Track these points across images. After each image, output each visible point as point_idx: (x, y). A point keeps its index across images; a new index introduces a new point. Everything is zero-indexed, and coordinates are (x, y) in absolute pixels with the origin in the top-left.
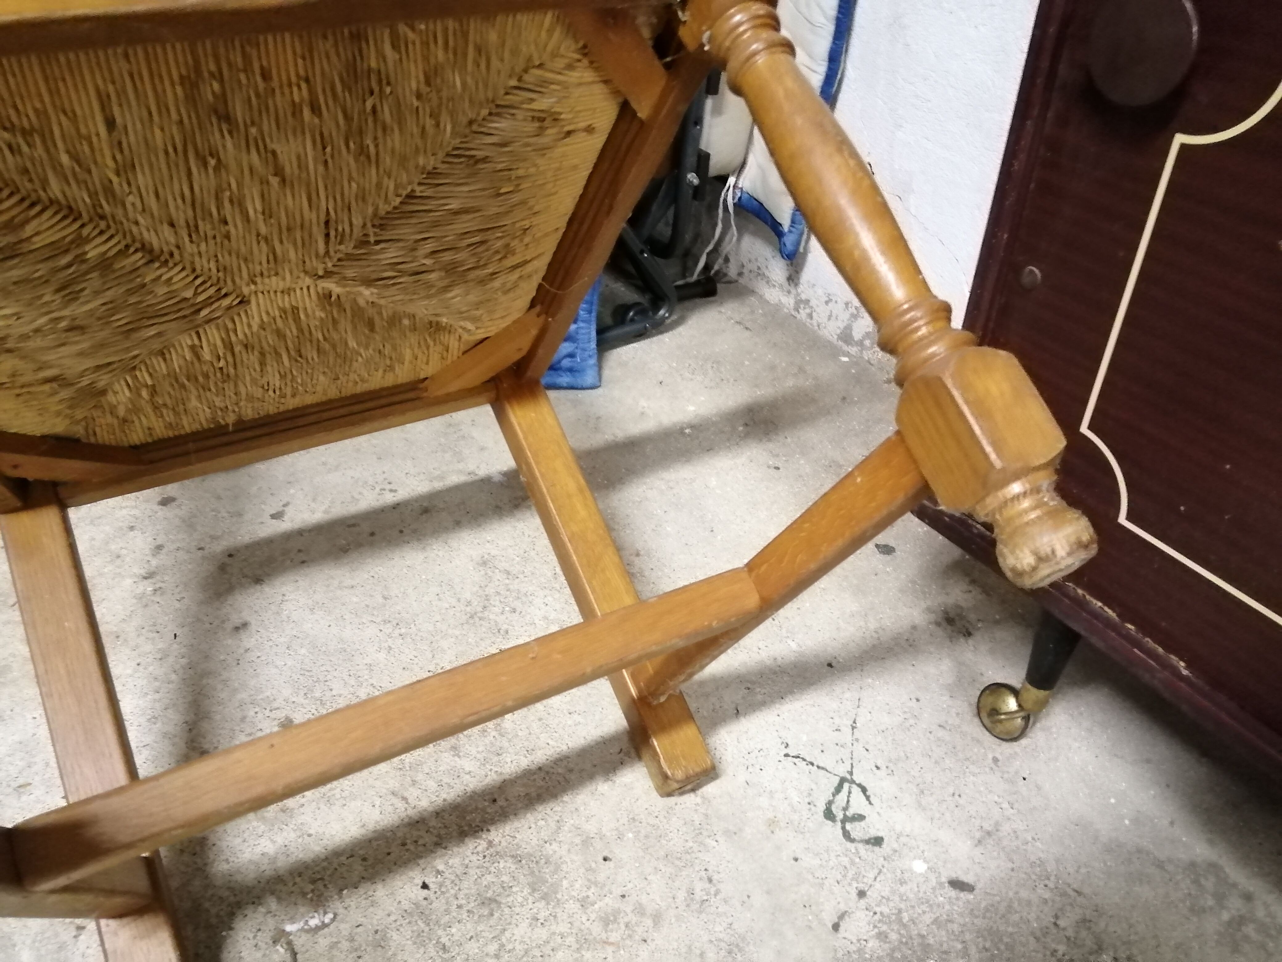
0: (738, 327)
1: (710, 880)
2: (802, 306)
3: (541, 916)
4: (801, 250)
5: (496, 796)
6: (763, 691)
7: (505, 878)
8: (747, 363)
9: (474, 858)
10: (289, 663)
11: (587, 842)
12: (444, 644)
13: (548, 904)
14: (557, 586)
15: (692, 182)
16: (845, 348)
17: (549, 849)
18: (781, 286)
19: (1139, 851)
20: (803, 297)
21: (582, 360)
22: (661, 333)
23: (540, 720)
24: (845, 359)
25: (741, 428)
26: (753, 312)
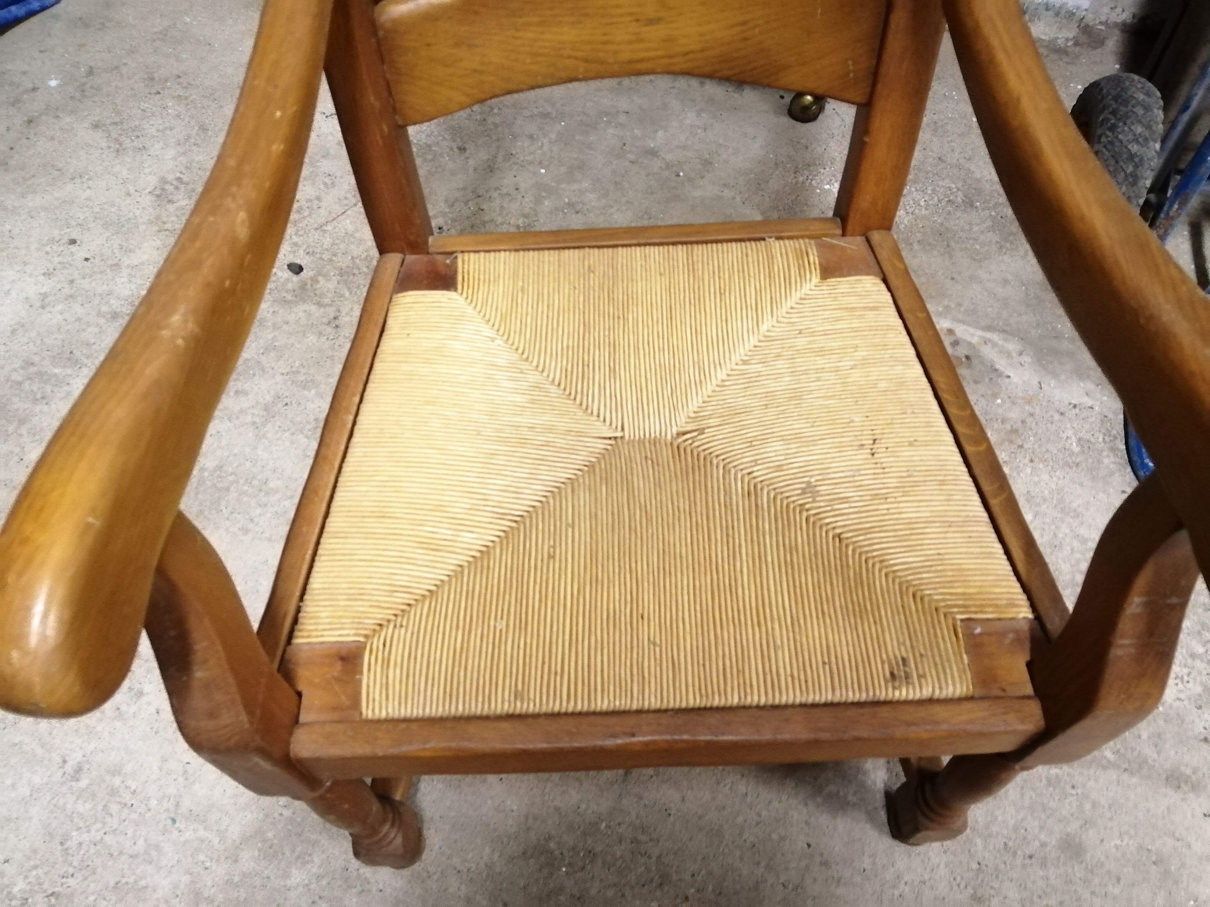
1: (330, 175)
12: (117, 169)
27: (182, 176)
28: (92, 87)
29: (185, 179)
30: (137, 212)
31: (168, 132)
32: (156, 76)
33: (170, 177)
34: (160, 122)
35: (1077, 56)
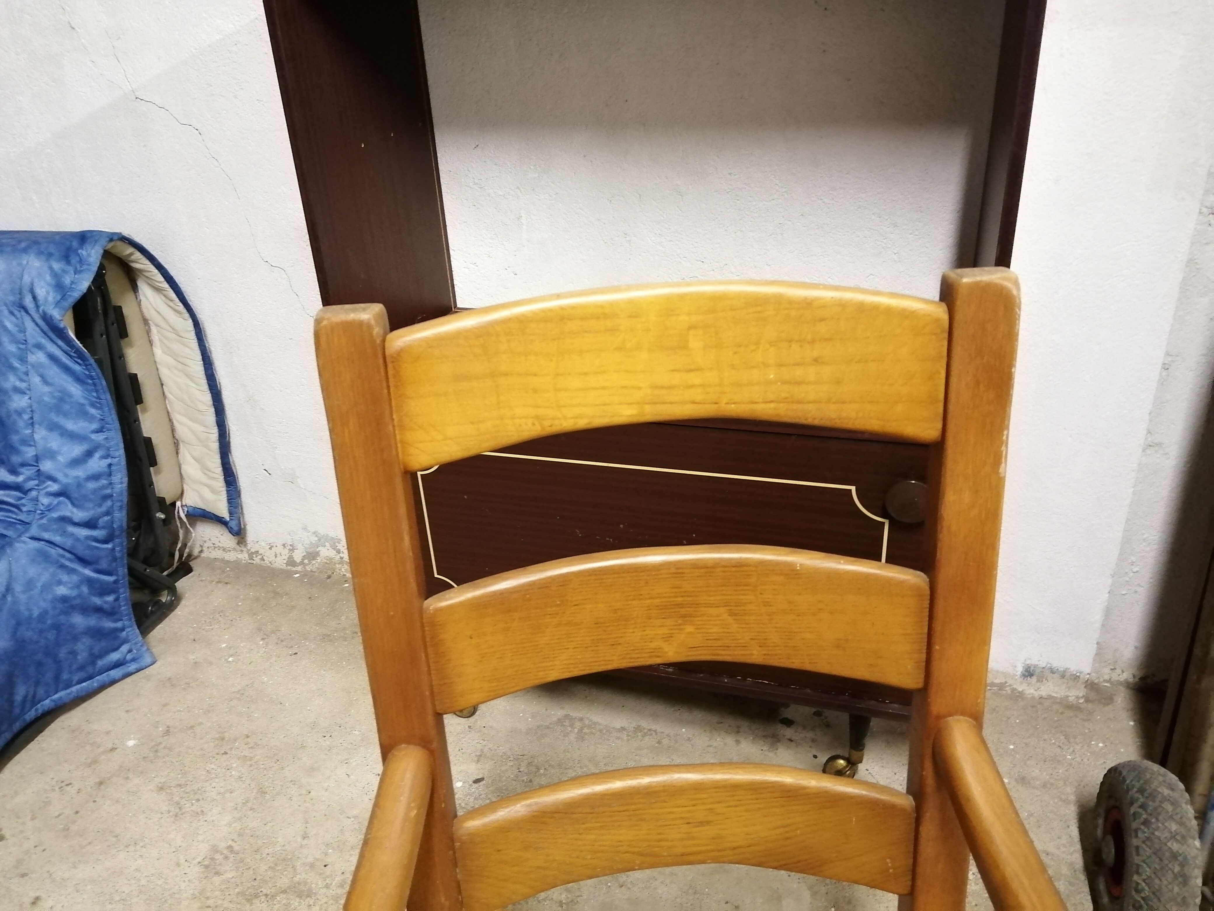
0: (220, 585)
2: (254, 556)
3: (311, 903)
4: (242, 527)
5: (254, 877)
6: (354, 760)
7: (284, 902)
8: (240, 604)
9: (263, 905)
10: (85, 897)
11: (312, 866)
12: (172, 836)
13: (311, 897)
14: (213, 776)
15: (161, 518)
16: (294, 569)
17: (297, 879)
18: (234, 549)
19: (538, 727)
20: (253, 550)
21: (138, 650)
22: (173, 610)
23: (252, 836)
24: (297, 575)
25: (261, 642)
26: (223, 572)
27: (233, 844)
28: (165, 748)
29: (236, 848)
30: (183, 885)
31: (228, 795)
32: (227, 735)
33: (223, 845)
34: (221, 785)
35: (1091, 713)
